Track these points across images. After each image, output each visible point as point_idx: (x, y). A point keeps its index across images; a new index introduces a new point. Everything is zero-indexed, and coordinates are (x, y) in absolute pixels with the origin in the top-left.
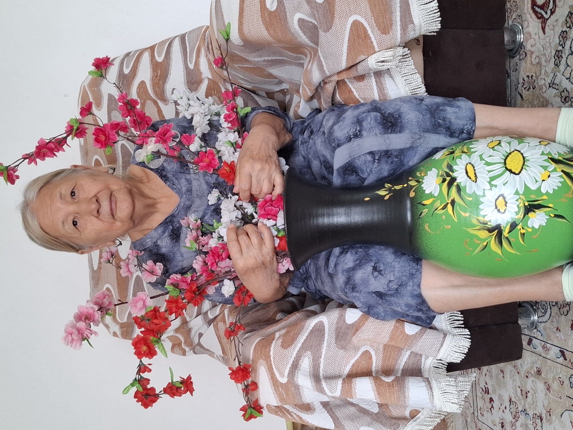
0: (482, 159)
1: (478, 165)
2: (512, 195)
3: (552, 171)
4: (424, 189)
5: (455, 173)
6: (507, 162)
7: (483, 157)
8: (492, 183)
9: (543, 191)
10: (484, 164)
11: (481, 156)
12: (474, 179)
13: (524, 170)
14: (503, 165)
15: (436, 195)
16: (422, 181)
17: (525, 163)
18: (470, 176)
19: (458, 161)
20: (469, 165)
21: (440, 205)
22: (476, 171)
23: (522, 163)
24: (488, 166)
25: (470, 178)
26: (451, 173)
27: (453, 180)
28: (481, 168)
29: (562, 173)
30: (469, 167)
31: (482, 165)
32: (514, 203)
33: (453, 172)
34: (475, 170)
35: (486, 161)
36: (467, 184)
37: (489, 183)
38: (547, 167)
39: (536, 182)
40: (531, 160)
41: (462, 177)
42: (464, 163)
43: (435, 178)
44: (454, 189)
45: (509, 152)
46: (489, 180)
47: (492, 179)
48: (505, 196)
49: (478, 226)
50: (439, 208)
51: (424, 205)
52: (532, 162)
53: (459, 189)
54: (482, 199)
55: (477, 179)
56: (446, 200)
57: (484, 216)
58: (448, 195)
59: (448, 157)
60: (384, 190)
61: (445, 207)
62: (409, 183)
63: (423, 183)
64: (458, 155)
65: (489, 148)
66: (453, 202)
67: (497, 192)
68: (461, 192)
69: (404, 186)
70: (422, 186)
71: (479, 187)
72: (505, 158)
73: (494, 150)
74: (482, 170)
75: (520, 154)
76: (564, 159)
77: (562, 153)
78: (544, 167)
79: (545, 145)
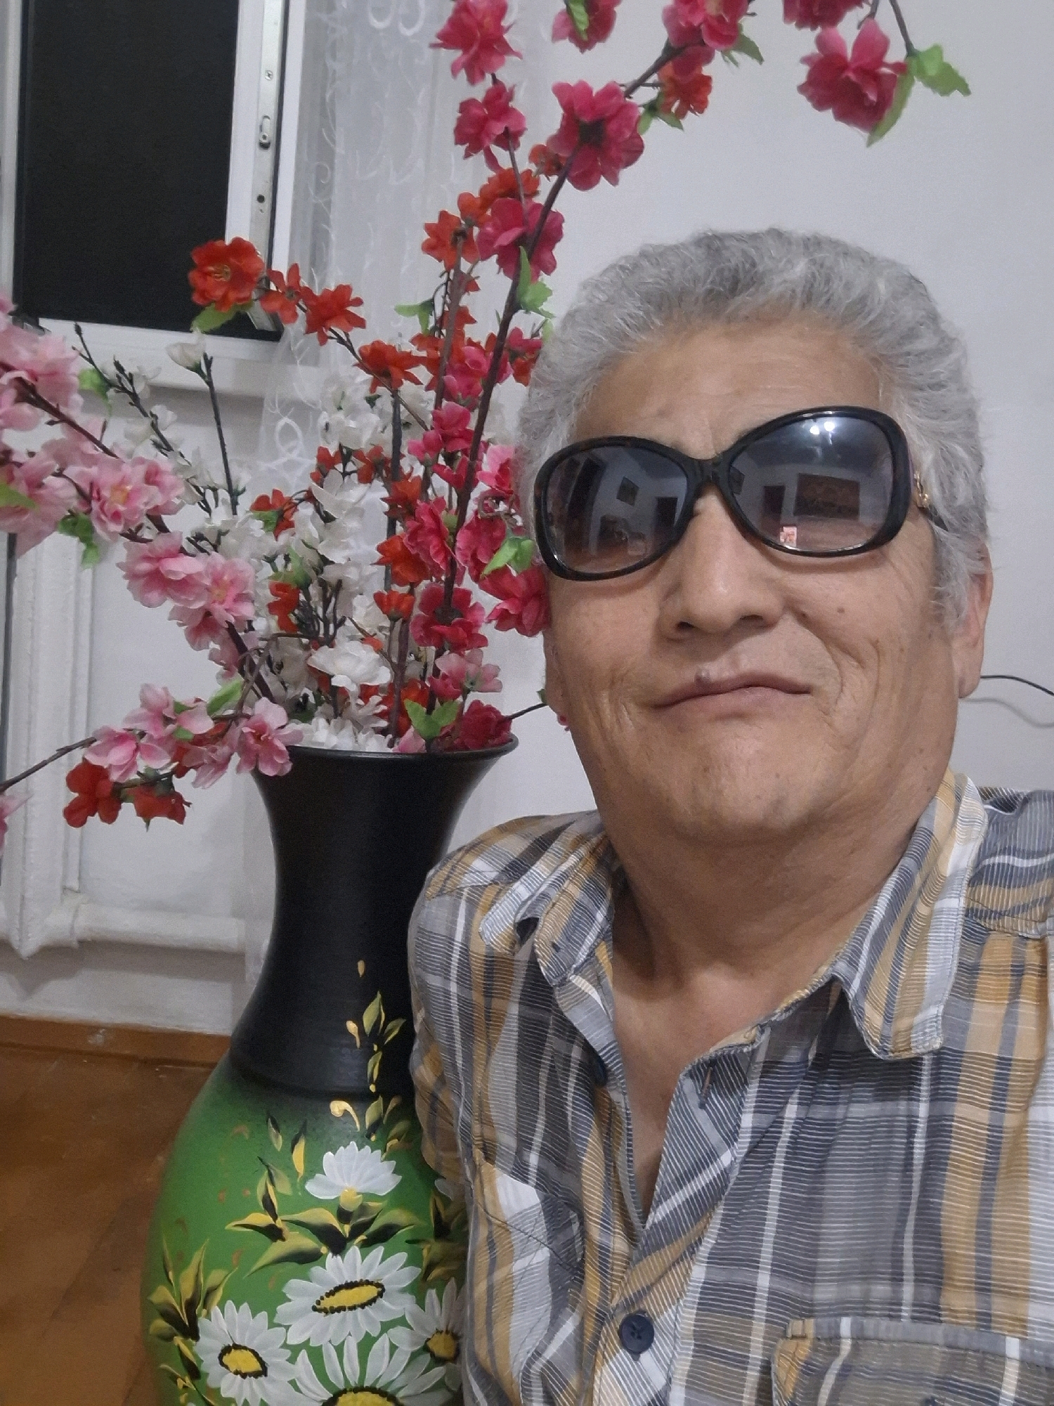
0: (386, 1327)
1: (368, 1316)
2: (260, 1396)
4: (342, 1148)
5: (357, 1248)
6: (360, 1395)
7: (396, 1329)
8: (303, 1354)
10: (367, 1334)
11: (400, 1321)
12: (324, 1304)
14: (354, 1381)
15: (310, 1187)
16: (369, 1143)
18: (337, 1295)
19: (401, 1256)
20: (372, 1291)
21: (276, 1193)
22: (349, 1314)
24: (360, 1345)
25: (328, 1295)
26: (363, 1237)
27: (338, 1244)
28: (356, 1324)
30: (369, 1292)
31: (365, 1328)
32: (241, 1393)
33: (368, 1245)
34: (353, 1308)
35: (376, 1339)
36: (315, 1284)
37: (305, 1345)
41: (340, 1269)
42: (386, 1277)
43: (364, 1187)
44: (308, 1242)
45: (399, 1394)
46: (313, 1344)
47: (316, 1356)
48: (262, 1379)
49: (205, 1278)
50: (270, 1188)
51: (295, 1141)
53: (307, 1258)
54: (263, 1316)
55: (323, 1314)
56: (283, 1214)
57: (222, 1306)
58: (299, 1224)
59: (424, 1224)
60: (380, 1016)
61: (269, 1207)
62: (381, 1099)
63: (360, 1147)
64: (425, 1252)
65: (429, 1339)
66: (273, 1233)
67: (275, 1359)
68: (292, 1266)
69: (371, 1082)
70: (353, 1143)
71: (299, 1314)
72: (378, 1387)
73: (414, 1356)
74: (350, 1327)
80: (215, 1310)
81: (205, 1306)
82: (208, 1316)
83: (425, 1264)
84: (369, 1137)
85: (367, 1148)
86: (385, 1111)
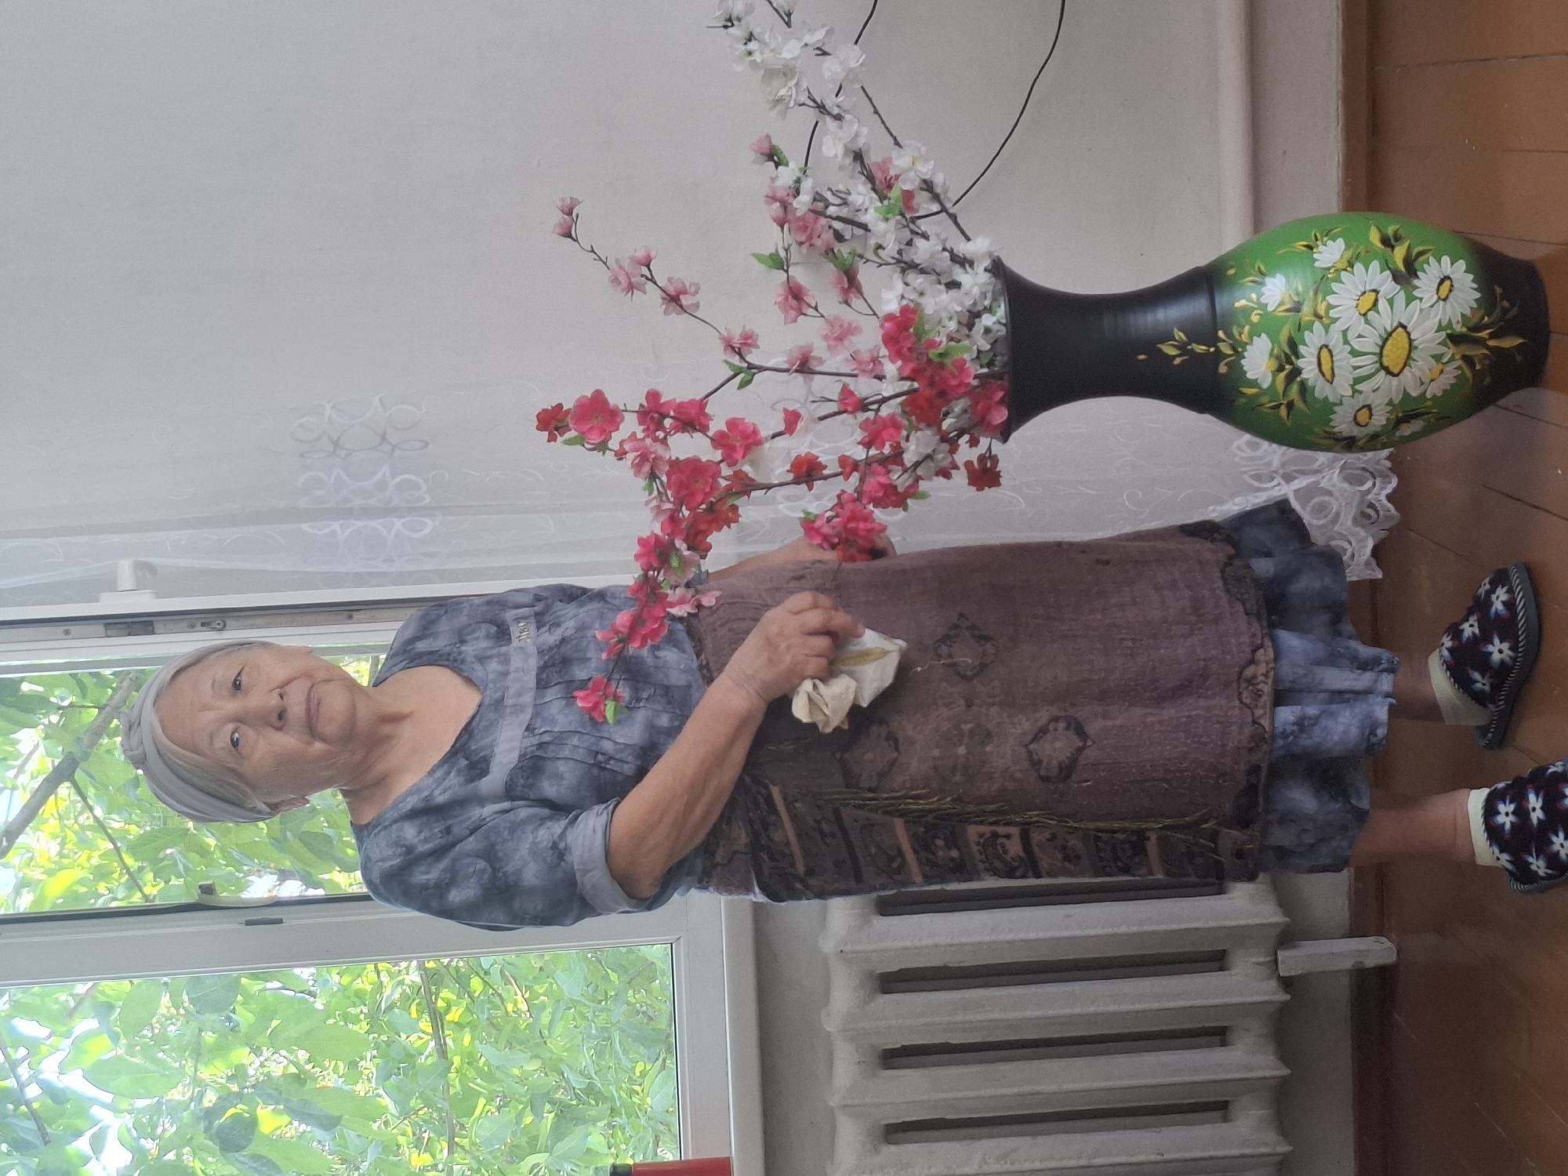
0: (1346, 342)
1: (1338, 353)
2: (1383, 406)
3: (1448, 362)
4: (1245, 368)
5: (1300, 360)
6: (1385, 352)
7: (1350, 336)
8: (1357, 387)
9: (1428, 395)
10: (1350, 353)
11: (1345, 333)
12: (1329, 378)
13: (1407, 368)
14: (1375, 358)
15: (1265, 386)
16: (1243, 352)
17: (1412, 354)
18: (1324, 371)
19: (1307, 334)
21: (1270, 402)
22: (1335, 364)
23: (1406, 352)
24: (1354, 357)
25: (1323, 375)
26: (1293, 358)
27: (1297, 372)
28: (1342, 359)
29: (1460, 362)
30: (1325, 351)
31: (1345, 354)
32: (1382, 415)
33: (1298, 356)
34: (1332, 362)
35: (1352, 346)
36: (1319, 384)
37: (1352, 386)
38: (1442, 355)
39: (1421, 385)
40: (1420, 347)
41: (1309, 370)
42: (1317, 343)
43: (1266, 356)
44: (1295, 388)
45: (1389, 329)
46: (1352, 383)
47: (1358, 380)
48: (1373, 407)
50: (1266, 406)
51: (1241, 392)
52: (1422, 349)
53: (1303, 386)
54: (1336, 409)
55: (1335, 379)
56: (1279, 398)
57: (1333, 427)
58: (1284, 395)
59: (1291, 319)
60: (1172, 345)
61: (1278, 407)
62: (1219, 344)
63: (1244, 357)
64: (1307, 318)
65: (1360, 314)
66: (1290, 405)
67: (1361, 400)
68: (1308, 396)
69: (1209, 350)
70: (1243, 362)
71: (1334, 391)
72: (1380, 343)
73: (1367, 322)
74: (1344, 363)
75: (1405, 335)
76: (1470, 329)
77: (1468, 312)
78: (1437, 358)
79: (1445, 300)
80: (1336, 430)
81: (1334, 433)
82: (1341, 435)
83: (1313, 318)
84: (1239, 352)
85: (1246, 354)
86: (1224, 341)
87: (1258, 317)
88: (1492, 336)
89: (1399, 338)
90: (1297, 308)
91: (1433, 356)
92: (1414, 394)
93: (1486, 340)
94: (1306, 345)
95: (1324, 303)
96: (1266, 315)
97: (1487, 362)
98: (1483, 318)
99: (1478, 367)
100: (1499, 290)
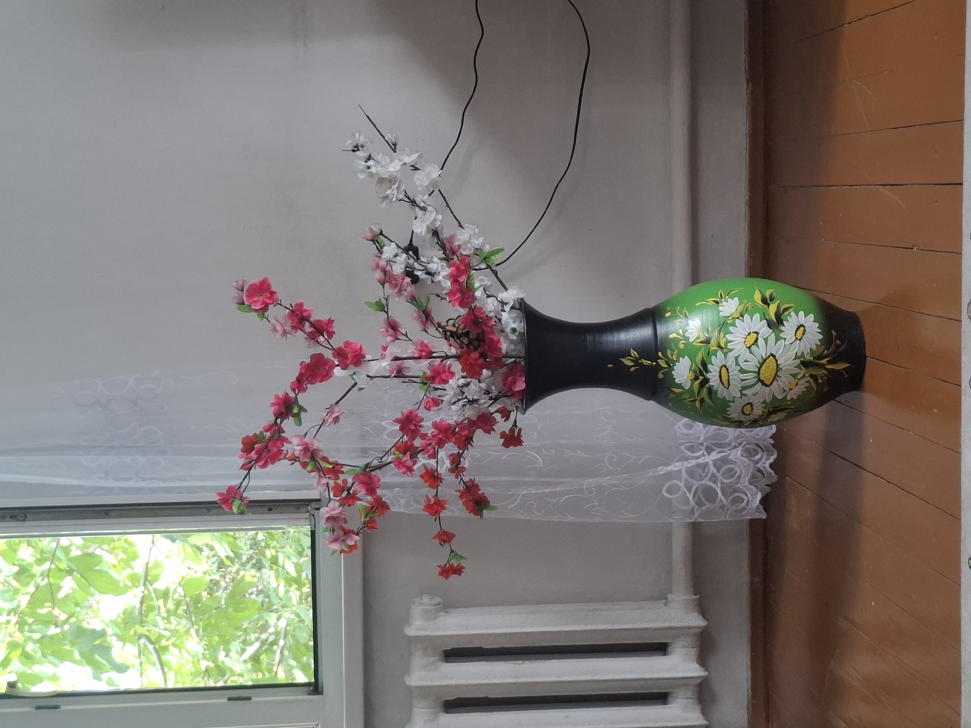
0: (737, 364)
1: (732, 371)
2: (760, 404)
3: (801, 378)
4: (674, 376)
5: (709, 374)
6: (761, 372)
7: (740, 360)
8: (743, 392)
9: (788, 398)
10: (739, 371)
11: (737, 358)
12: (727, 386)
13: (775, 381)
14: (755, 375)
15: (687, 388)
16: (673, 366)
17: (778, 374)
18: (723, 381)
19: (713, 357)
20: (724, 368)
21: (689, 399)
22: (730, 377)
23: (775, 372)
24: (742, 374)
25: (723, 384)
26: (704, 373)
27: (706, 381)
28: (735, 375)
29: (809, 378)
30: (724, 370)
31: (737, 372)
32: (759, 410)
33: (707, 372)
35: (741, 367)
36: (720, 389)
37: (741, 391)
38: (797, 374)
39: (784, 392)
40: (784, 368)
41: (714, 380)
42: (719, 364)
43: (688, 370)
44: (705, 390)
45: (764, 357)
46: (740, 389)
47: (744, 388)
48: (753, 404)
50: (687, 400)
51: (672, 391)
52: (784, 370)
53: (710, 391)
54: (730, 404)
55: (730, 387)
56: (695, 396)
57: (729, 415)
58: (698, 393)
59: (703, 348)
60: (629, 359)
61: (694, 401)
62: (659, 360)
63: (674, 370)
64: (714, 348)
65: (746, 347)
66: (702, 401)
67: (746, 400)
68: (712, 395)
69: (652, 364)
70: (673, 372)
71: (729, 394)
72: (759, 366)
73: (751, 352)
74: (736, 377)
75: (774, 361)
76: (815, 358)
77: (814, 348)
78: (794, 376)
79: (800, 340)
80: (730, 416)
81: (730, 419)
82: (734, 418)
83: (717, 349)
84: (671, 366)
85: (675, 367)
86: (663, 359)
87: (683, 345)
88: (829, 363)
89: (771, 363)
90: (707, 342)
91: (791, 375)
92: (779, 397)
93: (825, 364)
94: (713, 365)
95: (724, 339)
96: (688, 344)
97: (826, 378)
98: (824, 351)
99: (820, 381)
100: (834, 333)
